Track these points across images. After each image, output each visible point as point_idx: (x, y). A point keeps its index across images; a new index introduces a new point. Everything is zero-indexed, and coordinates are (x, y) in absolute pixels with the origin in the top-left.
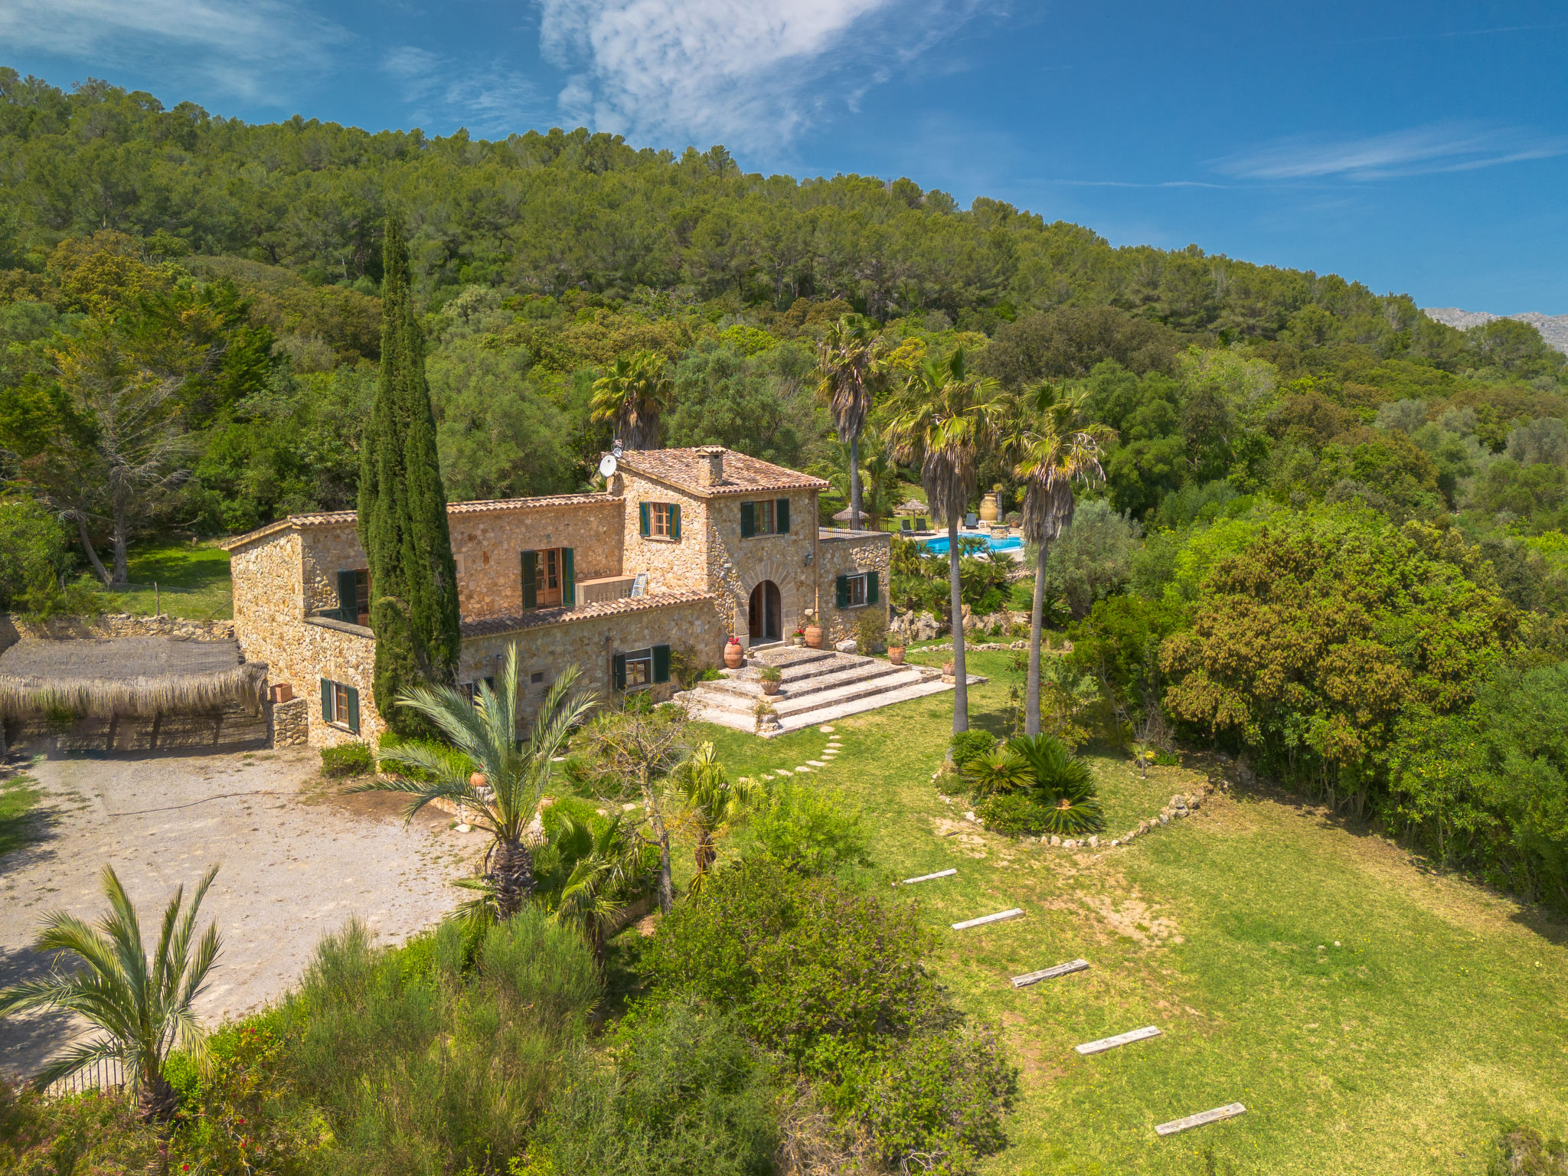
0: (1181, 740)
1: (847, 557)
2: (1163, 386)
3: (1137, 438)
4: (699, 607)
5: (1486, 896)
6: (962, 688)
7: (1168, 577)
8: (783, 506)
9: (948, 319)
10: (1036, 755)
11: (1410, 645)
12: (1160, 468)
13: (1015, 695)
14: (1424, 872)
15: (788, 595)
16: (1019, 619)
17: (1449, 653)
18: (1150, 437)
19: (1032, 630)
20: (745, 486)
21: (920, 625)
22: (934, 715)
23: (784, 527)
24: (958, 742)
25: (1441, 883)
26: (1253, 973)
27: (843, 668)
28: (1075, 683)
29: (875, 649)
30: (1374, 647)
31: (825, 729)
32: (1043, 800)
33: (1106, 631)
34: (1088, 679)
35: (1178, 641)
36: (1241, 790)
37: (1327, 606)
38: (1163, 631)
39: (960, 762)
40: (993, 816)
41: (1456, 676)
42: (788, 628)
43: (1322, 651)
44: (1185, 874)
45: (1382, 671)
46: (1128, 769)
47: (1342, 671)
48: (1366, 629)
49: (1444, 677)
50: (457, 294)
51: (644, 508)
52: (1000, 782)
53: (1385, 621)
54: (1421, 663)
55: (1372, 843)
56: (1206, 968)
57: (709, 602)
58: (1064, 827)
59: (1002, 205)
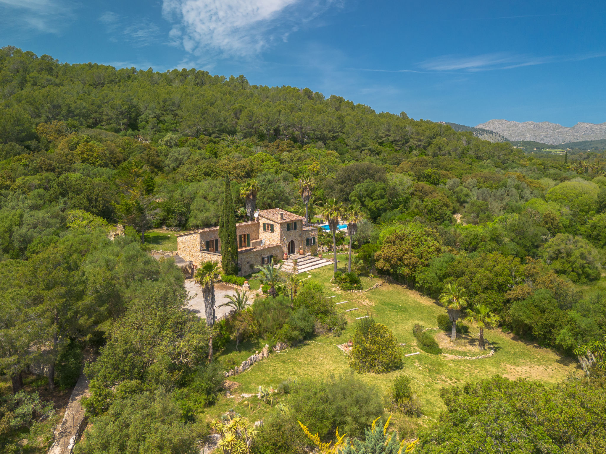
0: (379, 273)
1: (308, 234)
2: (383, 185)
3: (375, 199)
4: (279, 247)
5: (431, 299)
6: (336, 263)
7: (378, 238)
8: (295, 224)
9: (323, 144)
10: (350, 276)
11: (419, 254)
12: (381, 207)
13: (346, 264)
14: (421, 295)
15: (296, 243)
16: (347, 247)
17: (426, 255)
18: (378, 199)
19: (349, 249)
20: (287, 220)
21: (324, 249)
22: (329, 269)
23: (295, 228)
24: (335, 274)
25: (423, 298)
26: (385, 310)
27: (309, 259)
28: (358, 262)
29: (315, 254)
30: (413, 254)
31: (308, 272)
32: (351, 284)
33: (364, 251)
34: (361, 261)
35: (378, 253)
36: (390, 282)
37: (405, 247)
38: (375, 251)
39: (335, 278)
40: (342, 287)
41: (427, 260)
42: (296, 250)
43: (403, 255)
44: (377, 296)
45: (414, 259)
46: (368, 279)
47: (407, 259)
48: (412, 250)
49: (425, 260)
50: (163, 136)
51: (264, 224)
52: (344, 281)
53: (416, 249)
54: (421, 257)
55: (413, 291)
56: (377, 309)
57: (280, 246)
58: (355, 289)
59: (340, 98)
